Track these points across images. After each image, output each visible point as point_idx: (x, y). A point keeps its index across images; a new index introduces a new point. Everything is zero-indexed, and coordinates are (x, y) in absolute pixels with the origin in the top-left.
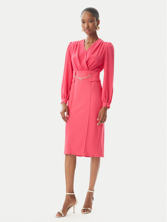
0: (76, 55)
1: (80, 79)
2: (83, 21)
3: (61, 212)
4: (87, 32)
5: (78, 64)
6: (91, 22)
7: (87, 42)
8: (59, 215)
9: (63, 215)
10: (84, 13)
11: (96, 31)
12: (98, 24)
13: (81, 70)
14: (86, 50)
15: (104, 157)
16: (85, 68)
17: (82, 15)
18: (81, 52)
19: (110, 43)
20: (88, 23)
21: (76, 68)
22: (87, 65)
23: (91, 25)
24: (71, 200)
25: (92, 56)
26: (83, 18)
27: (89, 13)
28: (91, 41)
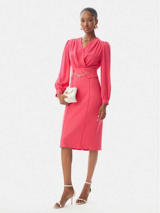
0: (74, 53)
1: (79, 76)
2: (82, 20)
3: (59, 203)
4: (86, 30)
5: (76, 61)
6: (90, 20)
7: (85, 40)
8: (58, 206)
9: (61, 207)
10: (83, 12)
11: (94, 30)
12: (97, 23)
13: (79, 67)
14: (84, 48)
15: (101, 150)
16: (83, 65)
17: (82, 14)
18: (79, 49)
19: (107, 42)
20: (87, 22)
21: (75, 65)
22: (85, 63)
23: (90, 23)
24: (69, 191)
25: (90, 54)
26: (82, 17)
27: (89, 12)
28: (89, 40)
